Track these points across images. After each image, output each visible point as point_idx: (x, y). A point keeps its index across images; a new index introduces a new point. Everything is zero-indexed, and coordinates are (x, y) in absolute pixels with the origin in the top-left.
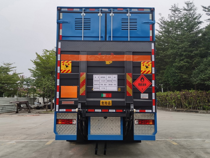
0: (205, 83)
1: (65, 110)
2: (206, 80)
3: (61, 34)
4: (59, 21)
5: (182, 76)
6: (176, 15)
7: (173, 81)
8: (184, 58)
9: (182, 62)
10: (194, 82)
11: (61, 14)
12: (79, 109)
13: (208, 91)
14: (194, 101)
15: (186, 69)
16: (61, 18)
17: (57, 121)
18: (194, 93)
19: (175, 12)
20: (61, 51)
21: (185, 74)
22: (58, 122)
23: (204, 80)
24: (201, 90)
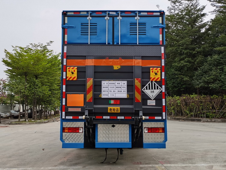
0: (210, 86)
1: (71, 117)
2: (210, 83)
3: (66, 40)
4: (64, 26)
5: (182, 78)
6: (176, 7)
7: (172, 84)
8: (186, 57)
9: (182, 62)
10: (197, 85)
11: (66, 18)
12: (86, 117)
13: (212, 95)
14: (196, 108)
15: (187, 70)
16: (66, 22)
17: (63, 130)
18: (196, 98)
19: (175, 3)
20: (67, 56)
21: (186, 76)
22: (65, 130)
23: (208, 83)
24: (205, 94)
